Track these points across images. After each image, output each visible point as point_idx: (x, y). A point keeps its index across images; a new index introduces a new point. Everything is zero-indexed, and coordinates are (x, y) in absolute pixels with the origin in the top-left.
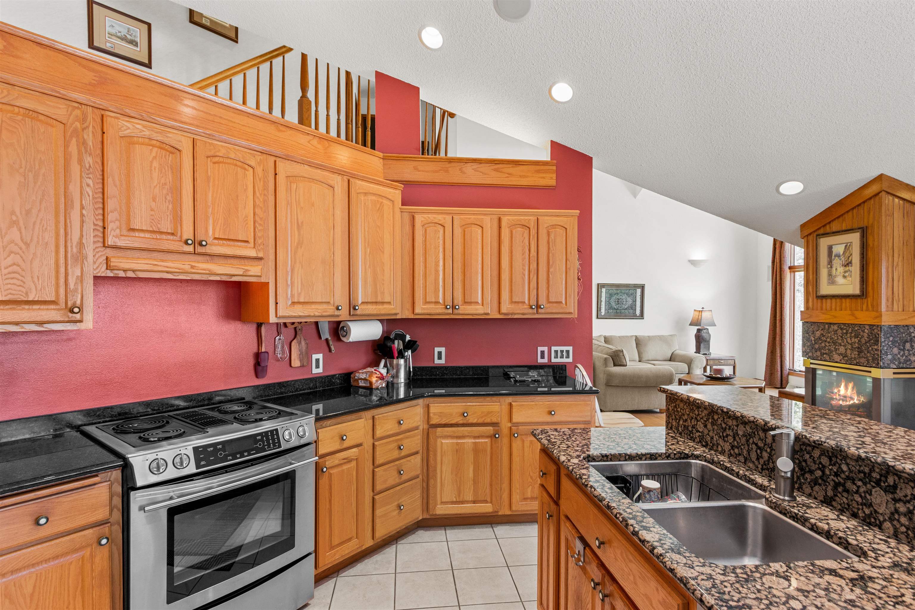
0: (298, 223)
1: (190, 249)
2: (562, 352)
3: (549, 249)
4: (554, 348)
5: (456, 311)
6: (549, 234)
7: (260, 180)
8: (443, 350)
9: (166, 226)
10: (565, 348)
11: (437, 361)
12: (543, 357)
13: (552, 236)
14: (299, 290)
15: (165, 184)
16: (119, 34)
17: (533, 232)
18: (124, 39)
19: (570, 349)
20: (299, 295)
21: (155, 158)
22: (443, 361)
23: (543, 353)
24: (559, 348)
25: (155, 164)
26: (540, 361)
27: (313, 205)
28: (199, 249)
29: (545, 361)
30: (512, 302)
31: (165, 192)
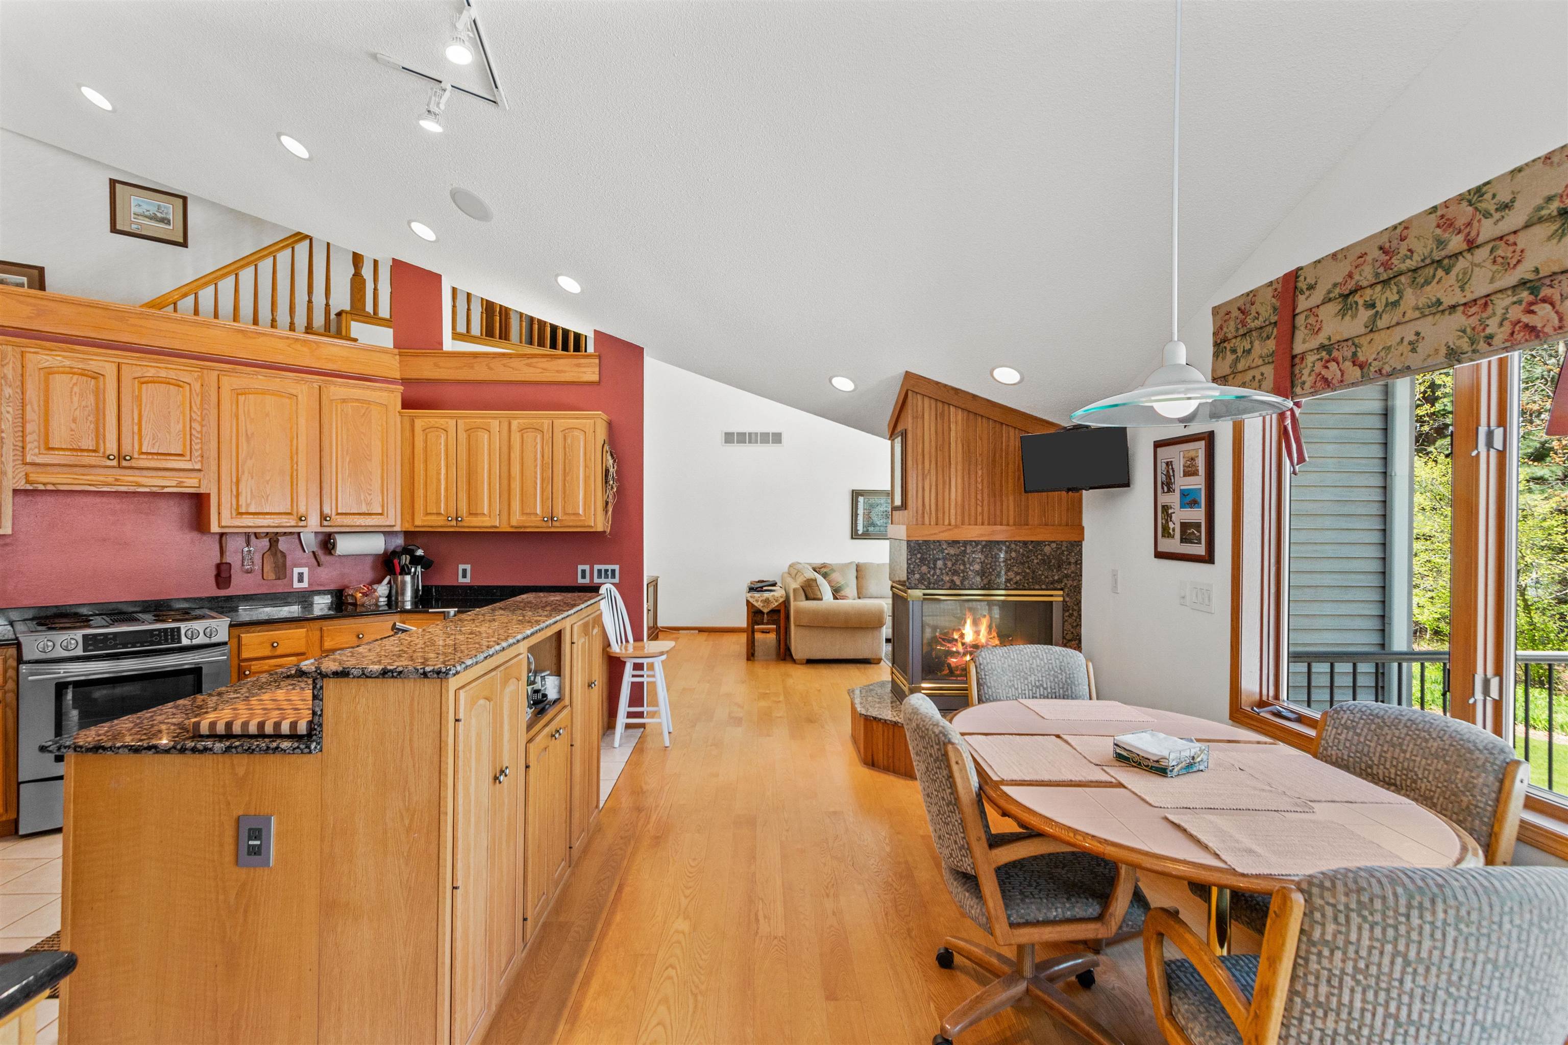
0: (247, 434)
1: (115, 463)
2: (606, 571)
3: (565, 454)
4: (596, 567)
5: (460, 524)
6: (565, 438)
7: (197, 395)
8: (468, 567)
9: (88, 443)
10: (610, 567)
11: (461, 580)
12: (584, 577)
13: (569, 441)
14: (249, 501)
15: (87, 407)
16: (147, 213)
17: (548, 436)
18: (153, 218)
19: (617, 567)
20: (248, 505)
21: (75, 384)
22: (468, 580)
23: (584, 572)
24: (603, 567)
25: (76, 389)
26: (580, 581)
27: (267, 415)
28: (124, 463)
29: (587, 581)
30: (523, 514)
31: (86, 413)
